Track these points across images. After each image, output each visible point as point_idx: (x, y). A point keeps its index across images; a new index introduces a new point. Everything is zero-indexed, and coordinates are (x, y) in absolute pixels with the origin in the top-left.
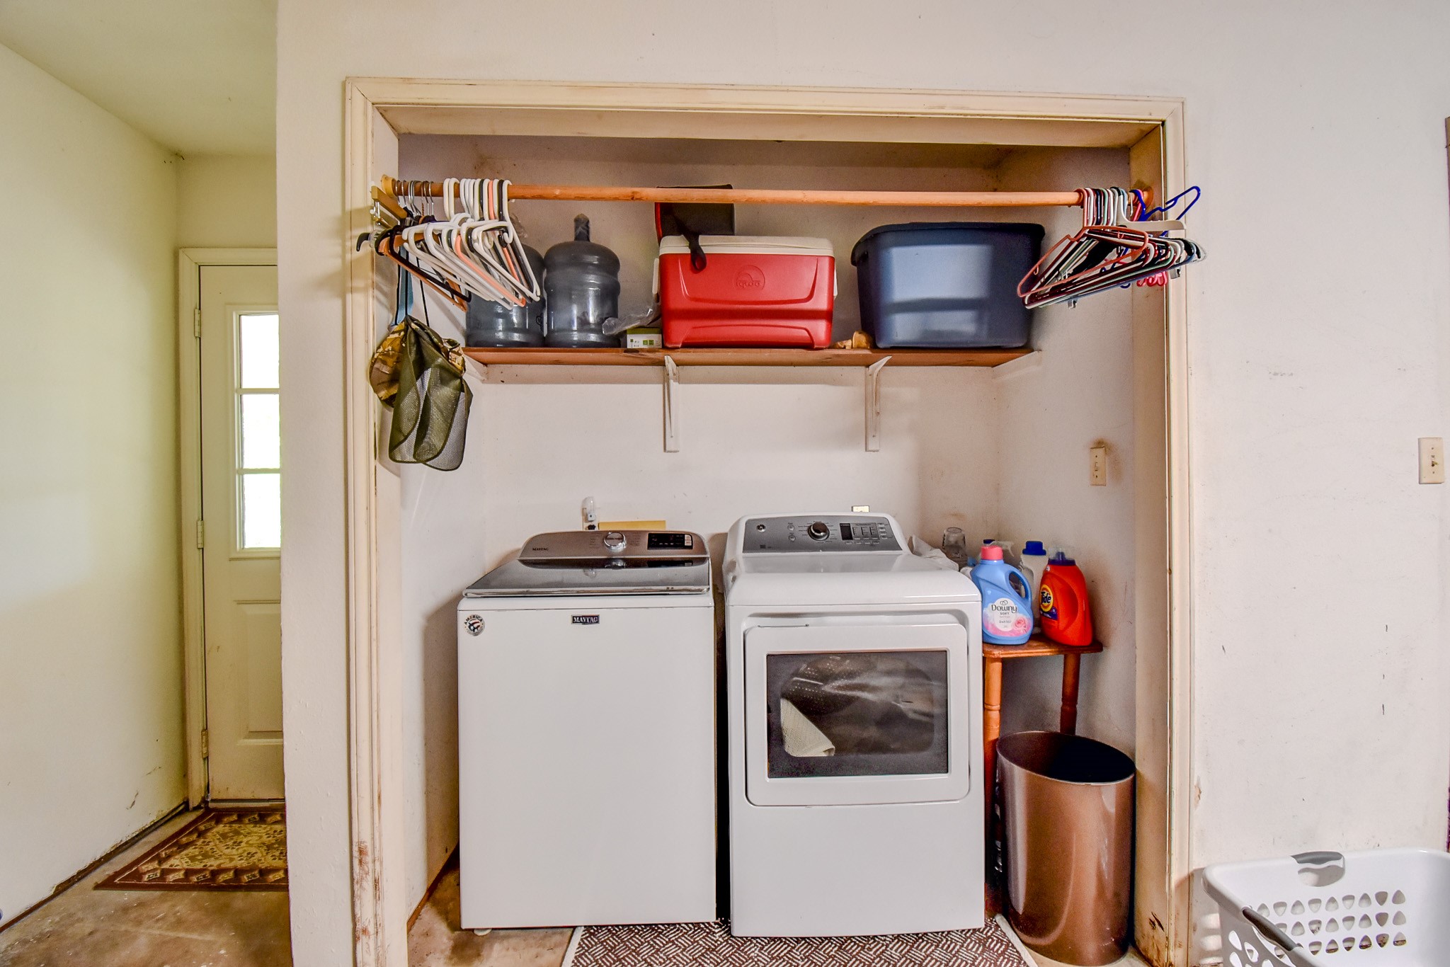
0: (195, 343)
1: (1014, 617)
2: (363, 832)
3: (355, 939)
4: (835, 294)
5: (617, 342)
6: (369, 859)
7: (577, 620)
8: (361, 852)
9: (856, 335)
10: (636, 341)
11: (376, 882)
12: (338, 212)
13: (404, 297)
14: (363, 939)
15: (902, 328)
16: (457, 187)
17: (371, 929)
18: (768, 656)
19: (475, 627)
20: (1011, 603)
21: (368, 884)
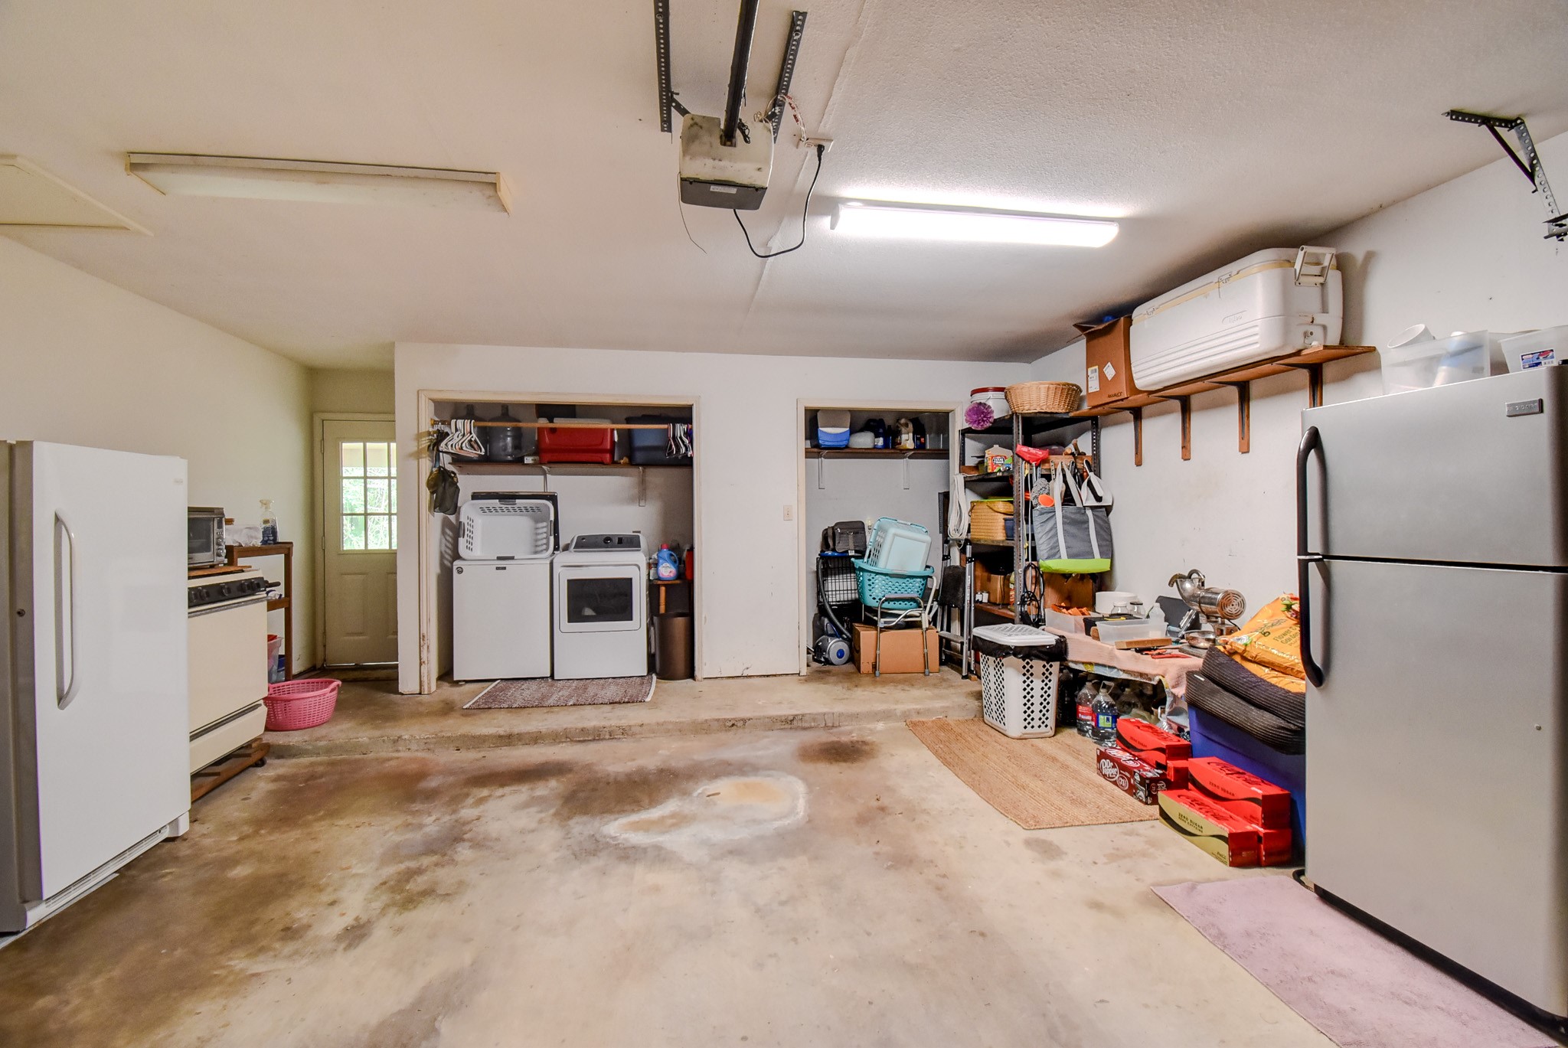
0: (321, 455)
1: (669, 570)
2: (424, 631)
3: (421, 664)
4: (616, 440)
5: (519, 461)
6: (426, 639)
7: (498, 568)
8: (423, 636)
9: (625, 458)
10: (528, 460)
11: (428, 647)
12: (416, 432)
13: (438, 459)
14: (423, 665)
15: (639, 457)
16: (456, 422)
17: (426, 662)
18: (568, 580)
19: (460, 571)
20: (668, 565)
21: (425, 647)
